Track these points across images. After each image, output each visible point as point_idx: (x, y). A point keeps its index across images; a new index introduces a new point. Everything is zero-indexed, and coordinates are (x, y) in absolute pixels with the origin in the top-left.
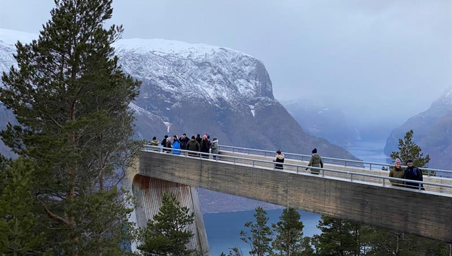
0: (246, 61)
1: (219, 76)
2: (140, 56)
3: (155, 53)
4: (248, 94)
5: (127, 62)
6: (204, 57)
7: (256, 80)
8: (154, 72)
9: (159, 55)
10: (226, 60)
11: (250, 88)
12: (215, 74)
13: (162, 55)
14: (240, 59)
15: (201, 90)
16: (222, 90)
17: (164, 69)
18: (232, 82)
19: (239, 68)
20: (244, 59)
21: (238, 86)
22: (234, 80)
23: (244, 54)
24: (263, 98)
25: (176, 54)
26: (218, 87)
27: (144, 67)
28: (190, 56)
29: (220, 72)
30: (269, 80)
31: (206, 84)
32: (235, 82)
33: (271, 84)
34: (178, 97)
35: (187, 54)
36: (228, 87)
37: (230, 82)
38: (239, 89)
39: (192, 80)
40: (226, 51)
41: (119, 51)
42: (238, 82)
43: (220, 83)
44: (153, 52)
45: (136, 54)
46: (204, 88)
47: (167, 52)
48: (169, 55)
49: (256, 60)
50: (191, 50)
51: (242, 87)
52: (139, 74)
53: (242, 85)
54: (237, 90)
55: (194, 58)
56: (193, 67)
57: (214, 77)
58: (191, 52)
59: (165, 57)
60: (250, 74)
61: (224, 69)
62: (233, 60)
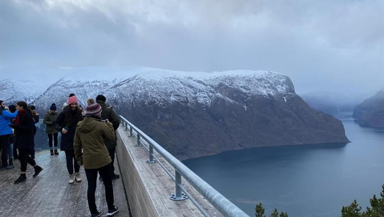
0: (281, 77)
1: (268, 84)
2: (232, 78)
3: (239, 76)
4: (283, 92)
5: (227, 81)
6: (261, 76)
7: (286, 85)
8: (238, 84)
9: (240, 77)
10: (271, 77)
11: (284, 89)
12: (266, 84)
13: (242, 77)
14: (278, 76)
15: (260, 91)
16: (270, 91)
17: (243, 83)
18: (275, 87)
19: (278, 80)
20: (280, 76)
21: (277, 88)
22: (275, 86)
23: (280, 74)
24: (290, 93)
25: (248, 76)
26: (268, 89)
27: (234, 83)
28: (254, 76)
29: (268, 83)
30: (293, 85)
31: (262, 88)
32: (276, 87)
33: (293, 86)
34: (250, 95)
35: (253, 76)
36: (273, 89)
37: (274, 87)
38: (278, 90)
39: (255, 87)
40: (272, 73)
41: (223, 76)
42: (278, 86)
43: (269, 87)
44: (237, 76)
45: (230, 77)
46: (262, 90)
47: (244, 75)
48: (245, 77)
49: (286, 76)
50: (255, 74)
51: (280, 89)
52: (232, 86)
53: (280, 88)
54: (277, 90)
55: (256, 77)
56: (256, 81)
57: (266, 85)
58: (255, 75)
59: (243, 78)
60: (283, 83)
61: (271, 81)
62: (275, 77)
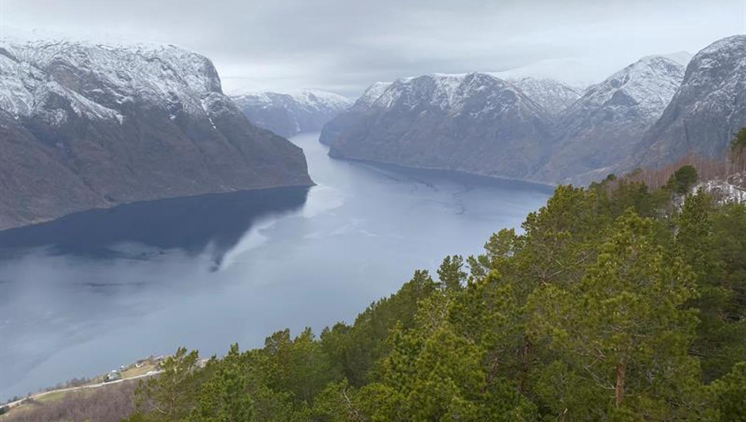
0: (195, 58)
1: (169, 71)
2: (86, 49)
3: (102, 47)
4: (199, 89)
5: (72, 55)
6: (153, 53)
7: (205, 76)
8: (102, 66)
9: (107, 50)
10: (175, 56)
11: (200, 84)
12: (165, 70)
13: (109, 49)
14: (189, 56)
15: (152, 84)
16: (173, 85)
17: (112, 63)
18: (182, 77)
19: (188, 65)
20: (193, 56)
21: (188, 81)
22: (184, 76)
23: (193, 52)
24: (213, 93)
25: (125, 49)
26: (169, 82)
27: (91, 61)
28: (139, 51)
29: (169, 68)
30: (217, 77)
31: (157, 79)
32: (185, 78)
33: (219, 80)
34: (130, 91)
35: (136, 50)
36: (179, 82)
37: (180, 78)
38: (189, 84)
39: (142, 75)
40: (175, 48)
41: (64, 42)
42: (188, 78)
43: (171, 78)
44: (100, 46)
45: (81, 47)
46: (155, 83)
47: (115, 46)
48: (117, 50)
49: (205, 58)
50: (140, 46)
51: (192, 83)
52: (86, 67)
53: (192, 80)
54: (187, 85)
55: (143, 54)
56: (144, 62)
57: (164, 73)
58: (140, 48)
59: (113, 52)
60: (199, 70)
61: (174, 65)
62: (182, 57)
